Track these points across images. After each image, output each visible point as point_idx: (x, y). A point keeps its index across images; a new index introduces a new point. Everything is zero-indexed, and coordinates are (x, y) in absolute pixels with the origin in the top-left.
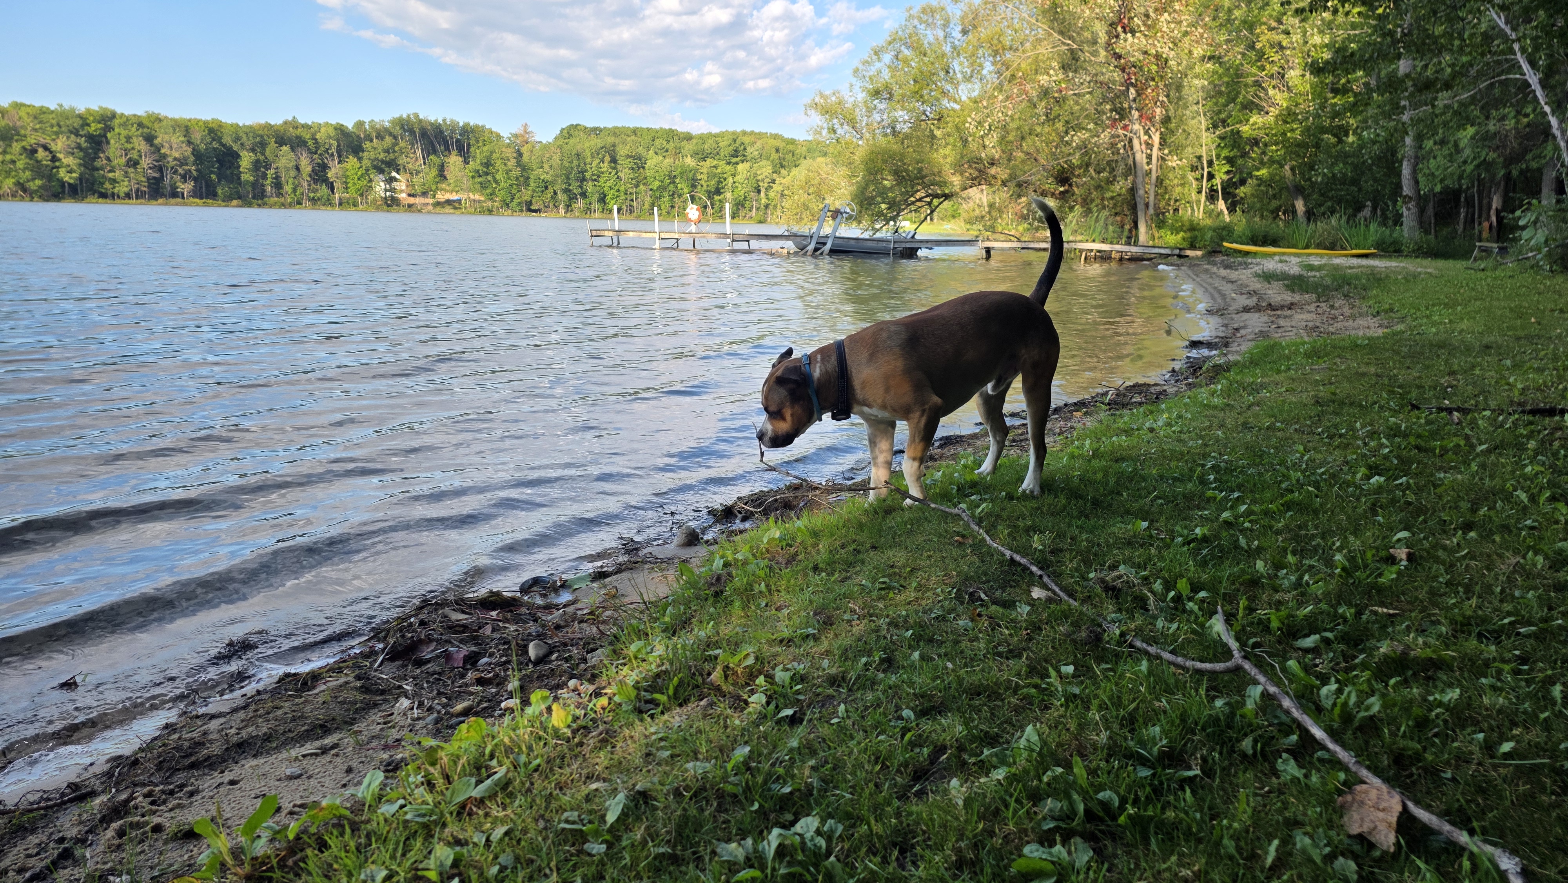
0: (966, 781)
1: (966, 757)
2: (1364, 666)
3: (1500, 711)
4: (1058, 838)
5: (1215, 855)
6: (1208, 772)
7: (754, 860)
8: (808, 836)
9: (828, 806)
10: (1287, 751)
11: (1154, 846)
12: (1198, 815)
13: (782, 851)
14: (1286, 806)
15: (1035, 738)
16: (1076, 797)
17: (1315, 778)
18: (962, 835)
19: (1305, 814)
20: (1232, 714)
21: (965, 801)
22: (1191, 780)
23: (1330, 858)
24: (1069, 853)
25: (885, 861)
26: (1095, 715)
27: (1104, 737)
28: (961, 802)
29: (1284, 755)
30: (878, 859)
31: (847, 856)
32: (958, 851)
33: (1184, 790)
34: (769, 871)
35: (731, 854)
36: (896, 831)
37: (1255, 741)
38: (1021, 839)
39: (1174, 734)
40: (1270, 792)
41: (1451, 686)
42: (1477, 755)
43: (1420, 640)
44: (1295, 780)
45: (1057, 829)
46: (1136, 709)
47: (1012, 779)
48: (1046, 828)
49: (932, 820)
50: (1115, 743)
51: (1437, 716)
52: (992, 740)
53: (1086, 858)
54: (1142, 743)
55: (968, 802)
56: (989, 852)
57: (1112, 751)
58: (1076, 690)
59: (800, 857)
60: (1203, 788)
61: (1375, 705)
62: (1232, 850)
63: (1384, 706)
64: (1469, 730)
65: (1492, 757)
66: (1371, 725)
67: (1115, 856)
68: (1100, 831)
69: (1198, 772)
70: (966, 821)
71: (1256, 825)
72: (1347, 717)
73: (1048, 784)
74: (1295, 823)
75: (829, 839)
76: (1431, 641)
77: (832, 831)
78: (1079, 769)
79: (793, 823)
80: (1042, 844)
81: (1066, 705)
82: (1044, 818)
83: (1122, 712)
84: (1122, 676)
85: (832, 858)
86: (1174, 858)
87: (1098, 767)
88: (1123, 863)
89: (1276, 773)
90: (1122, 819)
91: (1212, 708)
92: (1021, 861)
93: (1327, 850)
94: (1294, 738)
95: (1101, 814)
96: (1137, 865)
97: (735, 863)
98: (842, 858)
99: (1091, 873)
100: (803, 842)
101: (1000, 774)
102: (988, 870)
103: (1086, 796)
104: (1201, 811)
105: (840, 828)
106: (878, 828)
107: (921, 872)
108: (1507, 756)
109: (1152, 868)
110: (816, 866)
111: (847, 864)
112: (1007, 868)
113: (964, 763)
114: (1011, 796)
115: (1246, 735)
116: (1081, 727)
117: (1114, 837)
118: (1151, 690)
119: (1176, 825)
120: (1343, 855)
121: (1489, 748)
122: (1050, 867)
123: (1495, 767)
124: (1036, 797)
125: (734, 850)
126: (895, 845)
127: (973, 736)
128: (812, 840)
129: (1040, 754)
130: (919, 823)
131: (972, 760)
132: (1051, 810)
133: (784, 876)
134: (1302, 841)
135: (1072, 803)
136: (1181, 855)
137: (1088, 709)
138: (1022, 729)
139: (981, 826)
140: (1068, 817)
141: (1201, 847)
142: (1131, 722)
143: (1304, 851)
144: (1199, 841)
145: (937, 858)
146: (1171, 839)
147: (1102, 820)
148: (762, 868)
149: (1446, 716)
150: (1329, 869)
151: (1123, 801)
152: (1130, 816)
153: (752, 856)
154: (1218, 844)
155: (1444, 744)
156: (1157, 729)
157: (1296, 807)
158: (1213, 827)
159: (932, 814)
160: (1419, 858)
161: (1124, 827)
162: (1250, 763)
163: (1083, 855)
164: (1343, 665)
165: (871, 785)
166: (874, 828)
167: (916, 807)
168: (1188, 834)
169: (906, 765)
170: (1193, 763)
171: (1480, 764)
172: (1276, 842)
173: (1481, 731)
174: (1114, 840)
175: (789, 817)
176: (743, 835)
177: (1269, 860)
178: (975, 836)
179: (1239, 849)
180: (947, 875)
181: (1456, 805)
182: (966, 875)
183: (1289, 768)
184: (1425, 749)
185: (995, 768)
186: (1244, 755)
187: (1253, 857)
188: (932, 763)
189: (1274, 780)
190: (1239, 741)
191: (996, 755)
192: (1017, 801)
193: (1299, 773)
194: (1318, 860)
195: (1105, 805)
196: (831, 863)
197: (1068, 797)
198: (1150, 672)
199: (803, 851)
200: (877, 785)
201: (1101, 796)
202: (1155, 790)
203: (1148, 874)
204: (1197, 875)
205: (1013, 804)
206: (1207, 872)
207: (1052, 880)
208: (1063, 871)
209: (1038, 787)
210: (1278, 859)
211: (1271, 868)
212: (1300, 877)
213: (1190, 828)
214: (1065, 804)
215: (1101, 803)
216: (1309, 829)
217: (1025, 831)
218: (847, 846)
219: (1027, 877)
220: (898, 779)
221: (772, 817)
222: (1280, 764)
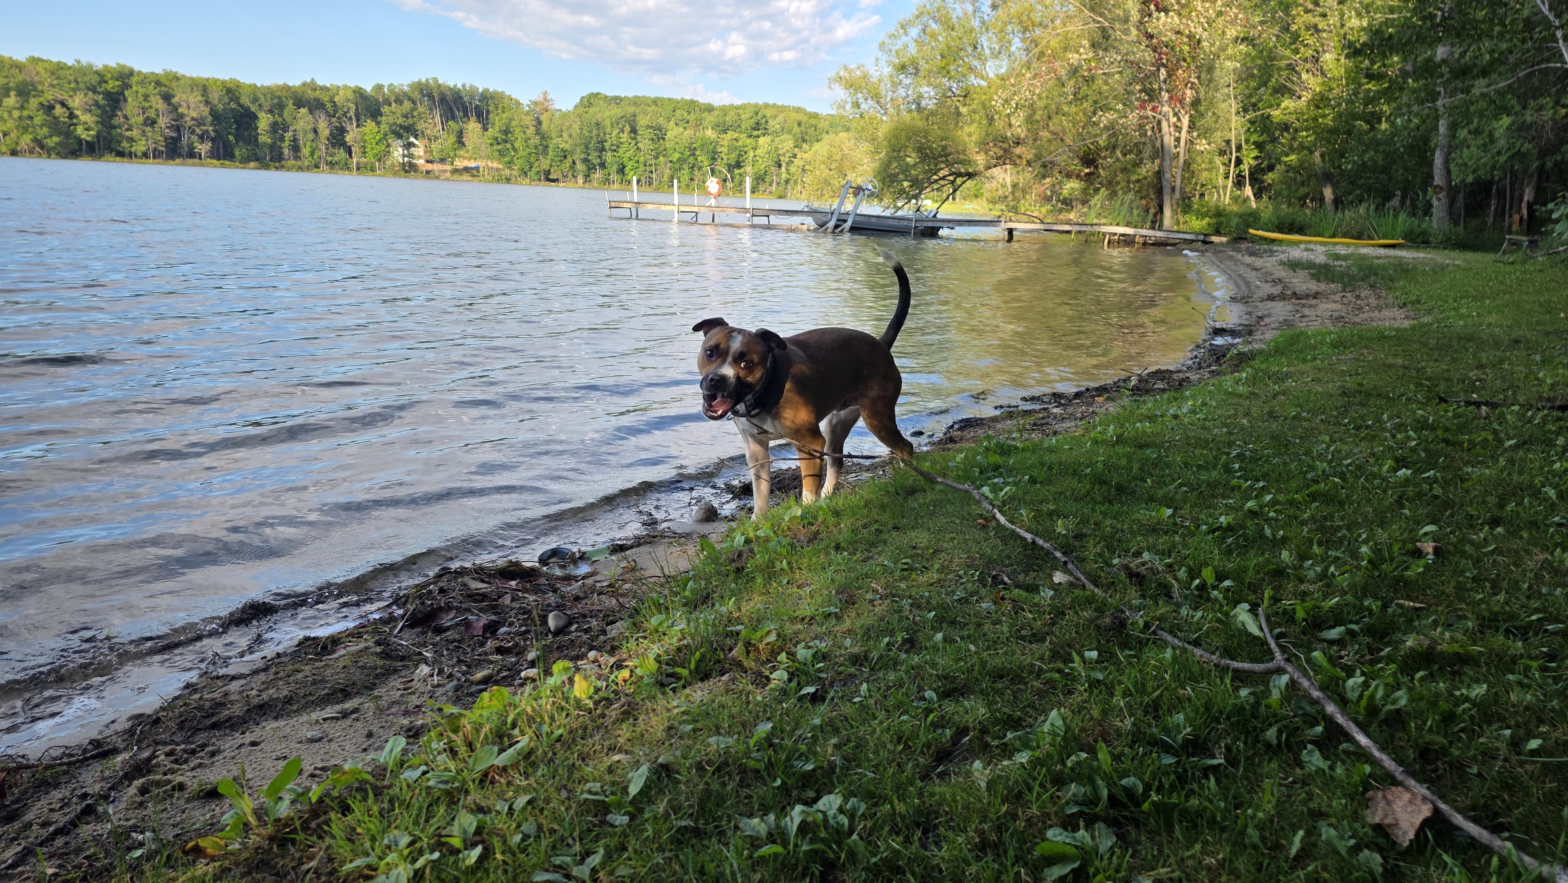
0: (989, 764)
1: (989, 739)
2: (1390, 659)
3: (1527, 708)
4: (1082, 824)
5: (1239, 844)
6: (1232, 761)
7: (777, 836)
8: (831, 813)
9: (850, 785)
10: (1312, 742)
11: (1178, 833)
12: (1222, 804)
13: (804, 828)
14: (1310, 797)
15: (1059, 723)
16: (1100, 782)
17: (1339, 770)
18: (985, 817)
19: (1330, 806)
20: (1257, 704)
21: (988, 783)
22: (1215, 769)
23: (1355, 850)
24: (1093, 838)
25: (907, 841)
26: (1119, 701)
27: (1128, 722)
28: (983, 785)
29: (1309, 746)
30: (901, 838)
31: (870, 835)
32: (981, 833)
33: (1208, 779)
34: (791, 847)
35: (753, 829)
36: (919, 811)
37: (1280, 732)
38: (1044, 822)
39: (1199, 722)
40: (1294, 782)
41: (1477, 681)
42: (1503, 752)
43: (1447, 635)
44: (1320, 771)
45: (1080, 814)
46: (1161, 695)
47: (1036, 763)
48: (1069, 812)
49: (954, 800)
50: (1139, 729)
51: (1464, 711)
52: (1015, 724)
53: (1110, 844)
54: (1167, 731)
55: (990, 785)
56: (1012, 835)
57: (1136, 737)
58: (1100, 676)
59: (823, 834)
60: (1226, 776)
61: (1402, 698)
62: (1256, 840)
63: (1411, 700)
64: (1495, 726)
65: (1519, 753)
66: (1397, 719)
67: (1139, 843)
68: (1123, 816)
69: (1222, 761)
70: (989, 804)
71: (1279, 814)
72: (1373, 710)
73: (1072, 769)
74: (1318, 815)
75: (852, 817)
76: (1459, 636)
77: (855, 809)
78: (1104, 755)
79: (815, 800)
80: (1065, 828)
81: (1090, 690)
82: (1067, 803)
83: (1146, 699)
84: (1146, 664)
85: (855, 837)
86: (1198, 847)
87: (1122, 754)
88: (1147, 850)
89: (1300, 764)
90: (1146, 806)
91: (1238, 697)
92: (1045, 845)
93: (1352, 842)
94: (1319, 729)
95: (1125, 800)
96: (1160, 851)
97: (757, 839)
98: (864, 836)
99: (1114, 858)
100: (825, 820)
101: (1023, 757)
102: (1011, 853)
103: (1110, 783)
104: (1226, 799)
105: (863, 807)
106: (900, 808)
107: (943, 853)
108: (1534, 753)
109: (1176, 855)
110: (839, 843)
111: (869, 843)
112: (1029, 851)
113: (986, 746)
114: (1034, 779)
115: (1270, 725)
116: (1105, 712)
117: (1137, 824)
118: (1176, 677)
119: (1200, 813)
120: (1368, 847)
121: (1516, 744)
122: (1074, 851)
123: (1522, 764)
124: (1059, 781)
125: (756, 825)
126: (918, 825)
127: (996, 719)
128: (835, 817)
129: (1064, 738)
130: (941, 804)
131: (995, 743)
132: (1074, 795)
133: (806, 853)
134: (1327, 833)
135: (1095, 789)
136: (1206, 843)
137: (1112, 695)
138: (1046, 712)
139: (1004, 809)
140: (1091, 803)
141: (1225, 835)
142: (1155, 709)
143: (1329, 843)
144: (1223, 830)
145: (960, 840)
146: (1195, 826)
147: (1125, 806)
148: (785, 844)
149: (1473, 712)
150: (1355, 862)
151: (1148, 788)
152: (1154, 802)
153: (774, 832)
154: (1243, 833)
155: (1471, 739)
156: (1181, 716)
157: (1320, 800)
158: (1237, 816)
159: (954, 795)
160: (1446, 852)
161: (1148, 814)
162: (1275, 753)
163: (1106, 840)
164: (1368, 657)
165: (894, 765)
166: (898, 808)
167: (939, 788)
168: (1212, 822)
169: (928, 745)
170: (1216, 752)
171: (1506, 760)
172: (1301, 833)
173: (1508, 727)
174: (1137, 826)
175: (811, 794)
176: (765, 810)
177: (1294, 851)
178: (998, 818)
179: (1263, 838)
180: (969, 856)
181: (1482, 801)
182: (990, 857)
183: (1314, 760)
184: (1451, 743)
185: (1019, 751)
186: (1268, 745)
187: (1277, 847)
188: (954, 744)
189: (1298, 771)
190: (1263, 731)
191: (1019, 738)
192: (1041, 785)
193: (1324, 765)
194: (1343, 852)
195: (1129, 791)
196: (854, 841)
197: (1092, 782)
198: (1175, 659)
199: (825, 828)
200: (899, 765)
201: (1124, 782)
202: (1179, 778)
203: (1172, 860)
204: (1221, 864)
205: (1037, 788)
206: (1231, 861)
207: (1076, 865)
208: (1087, 856)
209: (1062, 771)
210: (1302, 849)
211: (1295, 859)
212: (1325, 868)
213: (1214, 817)
214: (1089, 789)
215: (1125, 788)
216: (1333, 820)
217: (1047, 815)
218: (869, 824)
219: (1051, 860)
220: (921, 760)
221: (795, 793)
222: (1304, 755)
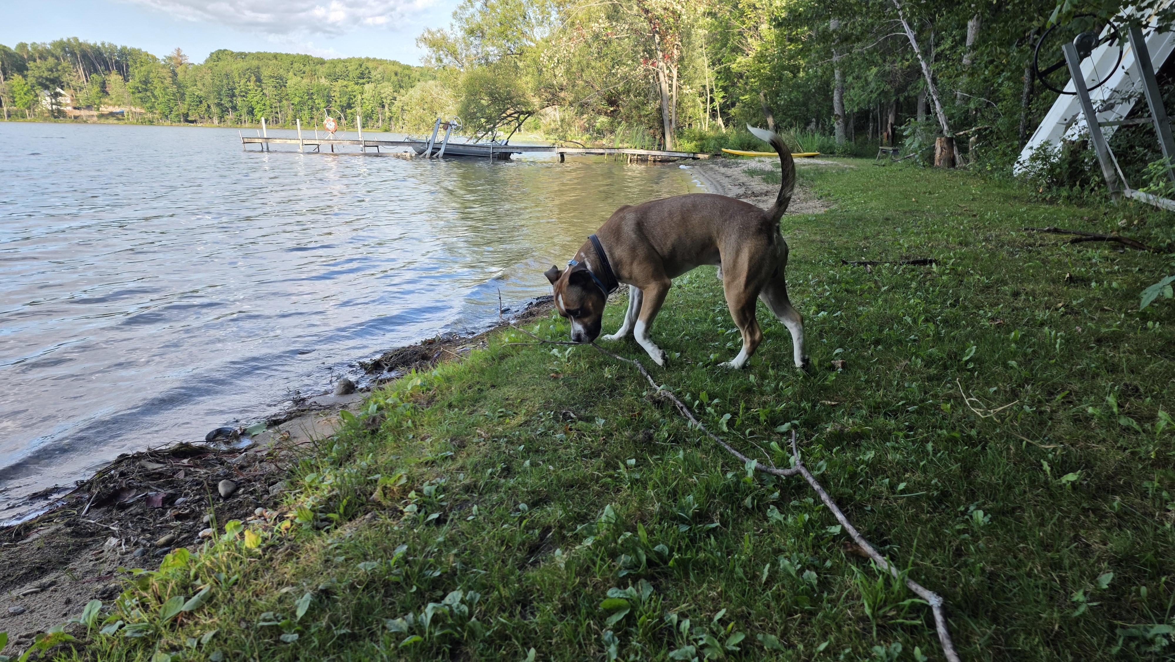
0: (566, 550)
1: (565, 532)
2: (818, 441)
3: (898, 463)
4: (630, 582)
5: (731, 580)
6: (724, 523)
7: (415, 629)
8: (455, 605)
9: (468, 581)
10: (773, 503)
11: (692, 579)
12: (719, 554)
13: (435, 620)
14: (773, 540)
15: (611, 514)
16: (640, 551)
17: (790, 520)
18: (565, 588)
19: (785, 544)
20: (738, 482)
21: (566, 564)
22: (714, 529)
23: (801, 572)
24: (638, 591)
25: (512, 615)
26: (651, 493)
27: (657, 507)
28: (563, 566)
29: (771, 506)
30: (507, 614)
31: (485, 615)
32: (562, 600)
33: (709, 537)
34: (427, 635)
35: (397, 627)
36: (518, 592)
37: (753, 499)
38: (605, 586)
39: (702, 500)
40: (763, 532)
41: (868, 449)
42: (885, 494)
43: (851, 421)
44: (779, 522)
45: (628, 576)
46: (677, 484)
47: (598, 544)
48: (621, 575)
49: (543, 581)
50: (664, 510)
51: (861, 470)
52: (582, 518)
53: (649, 593)
54: (682, 509)
55: (568, 565)
56: (584, 598)
57: (663, 516)
58: (638, 476)
59: (450, 621)
60: (721, 534)
61: (823, 466)
62: (741, 575)
63: (830, 467)
64: (880, 477)
65: (894, 493)
67: (668, 588)
68: (658, 573)
69: (718, 524)
70: (567, 578)
71: (755, 555)
73: (622, 545)
74: (779, 551)
75: (470, 605)
76: (857, 421)
77: (472, 599)
78: (642, 533)
79: (443, 598)
80: (619, 588)
81: (631, 488)
82: (620, 569)
83: (668, 488)
84: (667, 463)
85: (473, 619)
86: (705, 585)
87: (654, 529)
88: (673, 593)
89: (766, 519)
90: (671, 563)
91: (725, 479)
92: (606, 601)
93: (799, 566)
94: (777, 494)
95: (657, 561)
96: (682, 593)
97: (401, 633)
98: (480, 617)
99: (652, 603)
100: (451, 610)
101: (589, 542)
102: (584, 611)
103: (647, 550)
104: (721, 551)
105: (478, 596)
106: (505, 592)
107: (538, 619)
108: (902, 492)
109: (691, 593)
110: (462, 626)
111: (484, 622)
112: (596, 607)
113: (564, 537)
114: (597, 556)
115: (747, 495)
116: (642, 501)
117: (666, 575)
118: (686, 471)
119: (705, 562)
120: (809, 568)
121: (892, 487)
122: (626, 602)
123: (896, 500)
124: (614, 555)
125: (400, 623)
126: (518, 602)
127: (570, 517)
128: (458, 607)
129: (615, 524)
130: (533, 585)
131: (570, 534)
132: (624, 563)
133: (438, 637)
134: (784, 563)
135: (638, 556)
136: (710, 582)
137: (646, 488)
138: (603, 507)
139: (578, 581)
140: (636, 566)
141: (722, 575)
142: (674, 494)
143: (785, 569)
144: (721, 571)
145: (548, 608)
146: (703, 572)
147: (658, 565)
148: (422, 633)
149: (867, 470)
150: (801, 579)
151: (671, 550)
152: (676, 560)
153: (413, 626)
154: (732, 571)
155: (866, 488)
156: (691, 497)
157: (779, 541)
158: (729, 560)
159: (543, 576)
161: (673, 568)
162: (751, 514)
163: (646, 591)
164: (805, 442)
165: (499, 562)
166: (503, 593)
167: (532, 573)
168: (713, 567)
169: (523, 543)
170: (715, 518)
171: (887, 499)
172: (768, 566)
173: (887, 477)
174: (666, 578)
175: (440, 593)
176: (405, 611)
177: (764, 578)
178: (574, 588)
179: (745, 573)
180: (556, 619)
182: (569, 617)
183: (775, 515)
184: (855, 492)
185: (585, 537)
186: (747, 509)
187: (754, 577)
188: (542, 539)
189: (766, 523)
190: (743, 500)
191: (586, 528)
192: (602, 559)
193: (780, 517)
194: (793, 574)
195: (659, 554)
196: (473, 622)
197: (635, 552)
198: (685, 459)
199: (452, 616)
200: (503, 561)
201: (656, 548)
202: (691, 540)
203: (689, 598)
204: (720, 594)
205: (599, 562)
206: (726, 592)
207: (627, 612)
208: (634, 604)
209: (615, 548)
210: (770, 576)
211: (765, 583)
212: (783, 586)
213: (714, 563)
214: (633, 557)
215: (657, 553)
216: (788, 554)
217: (607, 580)
218: (483, 608)
219: (610, 612)
220: (519, 555)
221: (427, 595)
222: (769, 513)
